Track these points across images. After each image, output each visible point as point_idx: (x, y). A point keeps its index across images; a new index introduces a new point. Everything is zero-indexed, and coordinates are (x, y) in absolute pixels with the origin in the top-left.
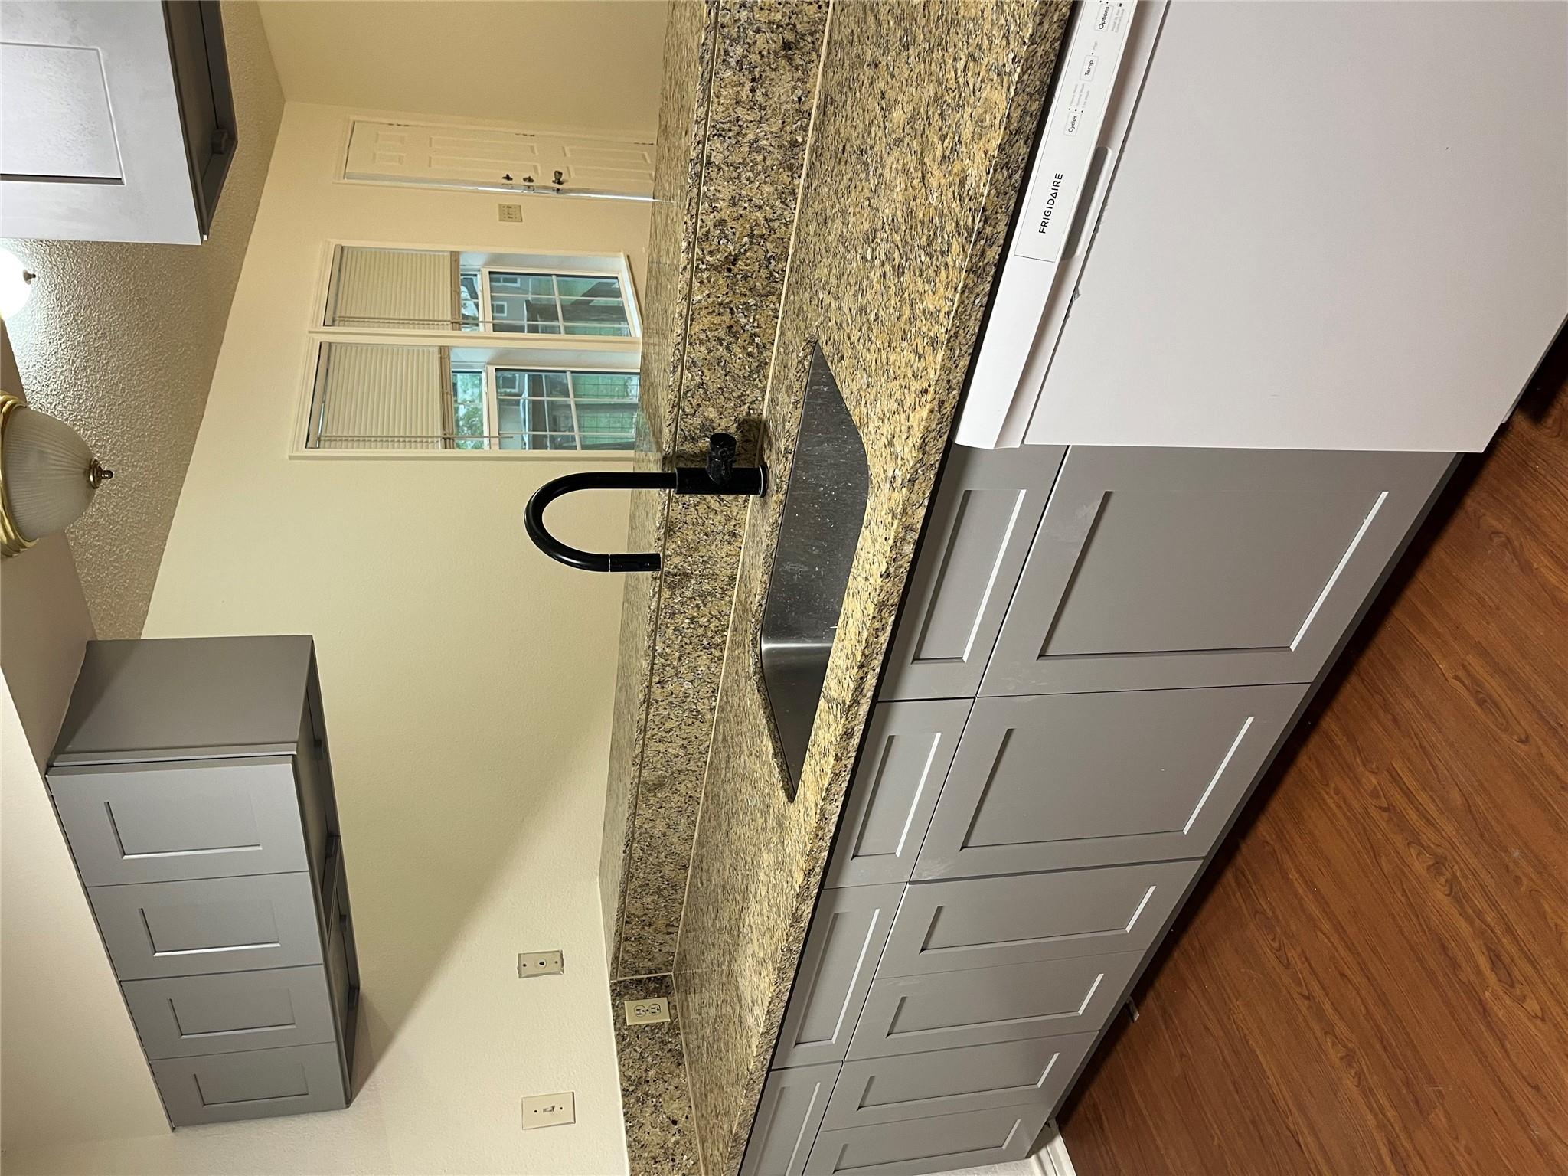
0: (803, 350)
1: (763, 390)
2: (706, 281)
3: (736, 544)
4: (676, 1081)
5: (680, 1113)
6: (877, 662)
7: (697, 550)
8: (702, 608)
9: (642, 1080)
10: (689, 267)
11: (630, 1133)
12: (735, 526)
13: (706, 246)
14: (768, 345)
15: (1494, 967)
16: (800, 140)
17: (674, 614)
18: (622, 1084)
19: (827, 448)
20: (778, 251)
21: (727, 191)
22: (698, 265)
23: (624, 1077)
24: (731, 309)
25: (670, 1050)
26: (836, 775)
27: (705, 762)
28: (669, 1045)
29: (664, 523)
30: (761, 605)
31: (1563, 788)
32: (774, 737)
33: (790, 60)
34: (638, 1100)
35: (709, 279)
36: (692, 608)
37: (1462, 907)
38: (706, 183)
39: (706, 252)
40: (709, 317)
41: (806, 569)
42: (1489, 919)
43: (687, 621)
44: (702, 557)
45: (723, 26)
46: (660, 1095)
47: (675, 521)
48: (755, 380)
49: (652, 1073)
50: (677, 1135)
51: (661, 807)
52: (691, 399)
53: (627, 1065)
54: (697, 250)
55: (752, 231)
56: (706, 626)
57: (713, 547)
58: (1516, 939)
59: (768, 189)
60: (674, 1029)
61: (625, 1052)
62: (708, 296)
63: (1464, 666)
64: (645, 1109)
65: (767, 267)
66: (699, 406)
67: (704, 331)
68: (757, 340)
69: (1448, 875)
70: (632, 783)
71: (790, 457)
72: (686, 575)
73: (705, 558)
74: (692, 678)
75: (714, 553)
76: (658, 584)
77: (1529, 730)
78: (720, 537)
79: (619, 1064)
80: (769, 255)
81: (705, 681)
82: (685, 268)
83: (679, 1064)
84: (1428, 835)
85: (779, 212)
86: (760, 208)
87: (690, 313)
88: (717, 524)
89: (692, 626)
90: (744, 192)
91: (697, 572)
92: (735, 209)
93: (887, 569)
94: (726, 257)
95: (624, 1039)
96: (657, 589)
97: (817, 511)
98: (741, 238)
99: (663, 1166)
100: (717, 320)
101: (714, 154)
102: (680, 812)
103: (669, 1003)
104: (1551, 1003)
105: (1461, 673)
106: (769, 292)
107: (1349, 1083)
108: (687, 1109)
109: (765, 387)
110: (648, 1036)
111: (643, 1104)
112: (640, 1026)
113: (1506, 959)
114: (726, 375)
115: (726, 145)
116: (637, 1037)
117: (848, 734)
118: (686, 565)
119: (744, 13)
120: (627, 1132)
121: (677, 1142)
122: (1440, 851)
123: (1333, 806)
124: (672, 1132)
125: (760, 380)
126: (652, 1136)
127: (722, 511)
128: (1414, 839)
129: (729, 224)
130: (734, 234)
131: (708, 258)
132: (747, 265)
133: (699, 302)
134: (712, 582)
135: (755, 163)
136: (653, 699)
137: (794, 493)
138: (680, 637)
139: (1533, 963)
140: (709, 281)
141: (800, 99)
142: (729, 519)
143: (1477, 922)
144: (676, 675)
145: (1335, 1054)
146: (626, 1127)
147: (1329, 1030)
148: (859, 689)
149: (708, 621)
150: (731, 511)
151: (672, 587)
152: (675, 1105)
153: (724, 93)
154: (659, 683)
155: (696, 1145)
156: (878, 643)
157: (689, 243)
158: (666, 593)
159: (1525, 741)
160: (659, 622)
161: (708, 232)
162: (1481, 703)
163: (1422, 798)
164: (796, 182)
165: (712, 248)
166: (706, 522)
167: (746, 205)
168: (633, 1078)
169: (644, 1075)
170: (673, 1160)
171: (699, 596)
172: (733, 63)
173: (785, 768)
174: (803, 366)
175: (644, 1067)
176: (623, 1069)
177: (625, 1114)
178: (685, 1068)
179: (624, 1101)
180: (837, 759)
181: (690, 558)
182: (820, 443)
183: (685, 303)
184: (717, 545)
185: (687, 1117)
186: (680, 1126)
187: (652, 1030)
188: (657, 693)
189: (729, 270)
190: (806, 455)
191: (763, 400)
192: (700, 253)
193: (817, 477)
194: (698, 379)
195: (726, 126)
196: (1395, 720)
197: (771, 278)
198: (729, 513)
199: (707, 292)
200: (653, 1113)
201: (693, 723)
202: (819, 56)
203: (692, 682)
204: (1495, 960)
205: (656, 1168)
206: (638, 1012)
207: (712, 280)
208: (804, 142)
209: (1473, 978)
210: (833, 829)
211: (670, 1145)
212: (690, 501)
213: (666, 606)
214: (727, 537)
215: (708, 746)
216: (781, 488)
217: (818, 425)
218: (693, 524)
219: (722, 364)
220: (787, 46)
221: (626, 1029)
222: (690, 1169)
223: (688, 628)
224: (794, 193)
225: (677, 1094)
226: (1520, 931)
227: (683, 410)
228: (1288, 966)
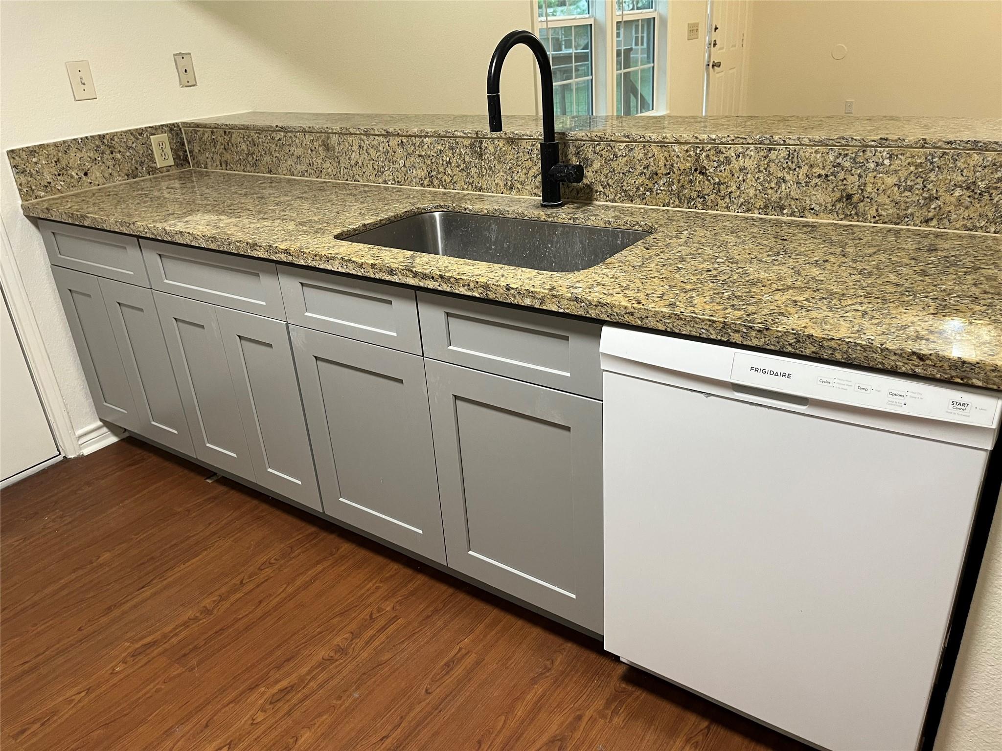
0: (646, 224)
1: (614, 201)
2: (688, 154)
3: (505, 190)
4: (115, 174)
5: (93, 178)
6: (446, 288)
7: (499, 162)
8: (458, 169)
9: (113, 149)
10: (698, 141)
11: (74, 142)
12: (518, 188)
13: (713, 152)
14: (644, 201)
15: (281, 691)
16: (785, 212)
17: (452, 149)
18: (107, 134)
19: (578, 246)
20: (709, 203)
21: (750, 164)
22: (699, 148)
23: (114, 135)
24: (669, 173)
25: (137, 169)
26: (361, 266)
27: (347, 180)
28: (141, 168)
29: (517, 137)
30: (465, 210)
31: (402, 717)
32: (376, 224)
33: (840, 200)
34: (98, 147)
35: (690, 156)
36: (457, 162)
37: (316, 668)
38: (756, 148)
39: (708, 152)
40: (663, 158)
41: (493, 240)
42: (311, 684)
43: (448, 159)
44: (494, 166)
45: (864, 151)
46: (104, 162)
47: (519, 145)
48: (620, 194)
49: (119, 156)
50: (76, 177)
51: (312, 151)
52: (606, 149)
53: (121, 137)
54: (710, 146)
55: (723, 184)
56: (445, 173)
57: (502, 174)
58: (302, 701)
59: (752, 192)
60: (152, 171)
61: (130, 135)
62: (678, 157)
63: (468, 652)
64: (92, 152)
65: (698, 196)
66: (601, 156)
67: (653, 156)
68: (648, 193)
69: (336, 657)
70: (327, 128)
71: (571, 222)
72: (481, 155)
73: (493, 169)
74: (407, 165)
75: (498, 175)
76: (473, 135)
77: (434, 694)
78: (509, 178)
79: (122, 132)
80: (706, 197)
81: (405, 175)
82: (697, 138)
83: (128, 176)
84: (360, 643)
85: (736, 201)
86: (739, 188)
87: (666, 145)
88: (519, 175)
89: (445, 163)
90: (749, 176)
91: (483, 164)
92: (738, 171)
93: (513, 289)
94: (705, 167)
95: (141, 134)
96: (469, 135)
97: (534, 243)
98: (718, 176)
99: (54, 168)
100: (661, 164)
101: (776, 152)
102: (310, 164)
103: (170, 166)
104: (264, 727)
105: (463, 651)
106: (681, 199)
107: (190, 613)
108: (97, 183)
109: (616, 202)
110: (144, 152)
111: (96, 150)
112: (151, 145)
113: (288, 697)
114: (623, 173)
115: (782, 160)
116: (143, 144)
117: (391, 272)
118: (488, 155)
119: (872, 165)
120: (74, 139)
121: (72, 177)
122: (350, 651)
123: (368, 586)
124: (79, 173)
125: (620, 197)
126: (73, 158)
127: (527, 178)
128: (355, 635)
129: (727, 167)
130: (721, 171)
131: (704, 154)
132: (699, 182)
133: (674, 150)
134: (477, 175)
135: (769, 182)
136: (389, 139)
137: (546, 226)
138: (436, 155)
139: (288, 713)
140: (688, 156)
141: (812, 209)
142: (522, 184)
143: (309, 678)
144: (408, 154)
145: (207, 602)
146: (77, 139)
147: (222, 598)
148: (425, 276)
149: (449, 174)
150: (528, 185)
151: (472, 146)
152: (98, 174)
153: (818, 156)
154: (402, 142)
155: (72, 191)
157: (715, 140)
158: (467, 142)
159: (428, 692)
160: (446, 139)
161: (722, 153)
162: (447, 664)
163: (382, 637)
164: (756, 211)
165: (711, 157)
166: (520, 167)
167: (741, 178)
168: (113, 142)
169: (116, 150)
170: (59, 175)
171: (466, 166)
172: (839, 160)
173: (357, 232)
174: (634, 225)
175: (122, 150)
176: (119, 134)
177: (86, 137)
178: (125, 180)
179: (96, 136)
180: (373, 265)
181: (493, 157)
182: (581, 242)
183: (672, 141)
184: (503, 176)
185: (91, 183)
186: (84, 178)
187: (149, 154)
188: (394, 142)
189: (696, 170)
190: (573, 233)
191: (607, 201)
192: (708, 148)
193: (558, 242)
194: (620, 154)
195: (795, 160)
196: (428, 617)
197: (691, 199)
198: (527, 183)
199: (680, 155)
200: (90, 158)
201: (375, 169)
202: (841, 219)
203: (404, 166)
204: (286, 691)
205: (52, 162)
206: (161, 144)
207: (689, 158)
208: (783, 215)
209: (272, 679)
210: (321, 267)
211: (69, 172)
212: (534, 154)
213: (458, 142)
214: (509, 183)
215: (359, 181)
216: (549, 217)
217: (593, 239)
218: (517, 158)
219: (631, 170)
220: (849, 197)
221: (147, 135)
222: (55, 188)
223: (442, 160)
224: (748, 210)
225: (107, 175)
226: (307, 703)
227: (598, 145)
228: (260, 569)
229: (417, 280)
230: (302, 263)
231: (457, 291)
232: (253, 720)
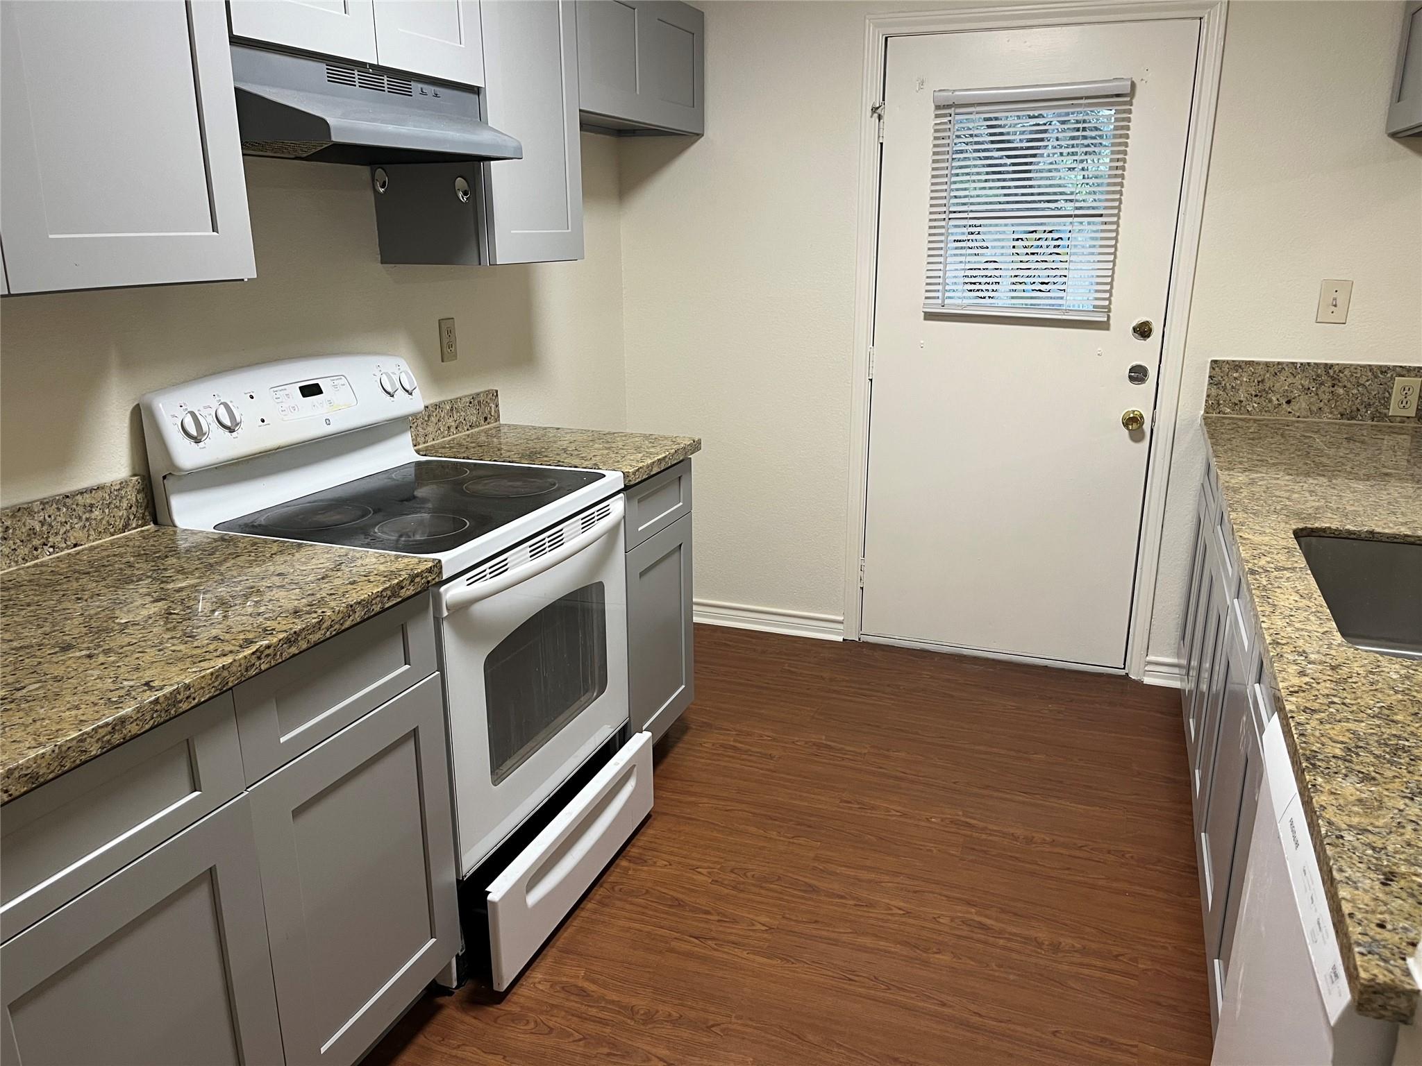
4: (1326, 409)
5: (1296, 408)
9: (1336, 382)
11: (1290, 365)
15: (980, 923)
18: (1338, 364)
23: (1346, 367)
25: (1358, 410)
28: (1364, 410)
31: (1010, 1021)
34: (1318, 376)
37: (1021, 937)
42: (1002, 941)
46: (1317, 394)
49: (1341, 391)
50: (1277, 402)
53: (1355, 371)
58: (979, 941)
60: (1379, 417)
61: (1368, 371)
63: (1136, 1055)
64: (1308, 381)
69: (1045, 947)
77: (1056, 1039)
79: (1358, 365)
83: (1342, 415)
84: (1077, 958)
95: (1382, 372)
99: (1253, 387)
103: (1408, 417)
104: (937, 927)
105: (1134, 1050)
107: (1019, 832)
108: (1298, 414)
110: (1379, 393)
111: (1314, 379)
112: (1392, 388)
113: (977, 930)
116: (1381, 384)
120: (1293, 363)
121: (1270, 401)
122: (1060, 955)
123: (1157, 939)
124: (1281, 399)
126: (1282, 383)
128: (1084, 952)
139: (959, 937)
143: (1007, 936)
145: (1038, 836)
146: (1297, 363)
147: (1053, 843)
152: (1304, 405)
155: (1264, 415)
159: (1054, 1033)
162: (1103, 1040)
163: (1098, 974)
168: (1341, 375)
169: (1340, 384)
170: (1256, 396)
175: (1349, 385)
176: (1352, 368)
177: (1309, 364)
178: (1336, 419)
179: (1321, 364)
185: (1290, 412)
186: (1285, 406)
187: (1384, 398)
196: (1159, 1004)
200: (1303, 386)
204: (982, 926)
205: (1254, 381)
206: (1407, 388)
209: (988, 912)
211: (1270, 395)
221: (1392, 375)
222: (1245, 407)
225: (1314, 409)
226: (980, 946)
228: (1109, 852)
232: (939, 917)
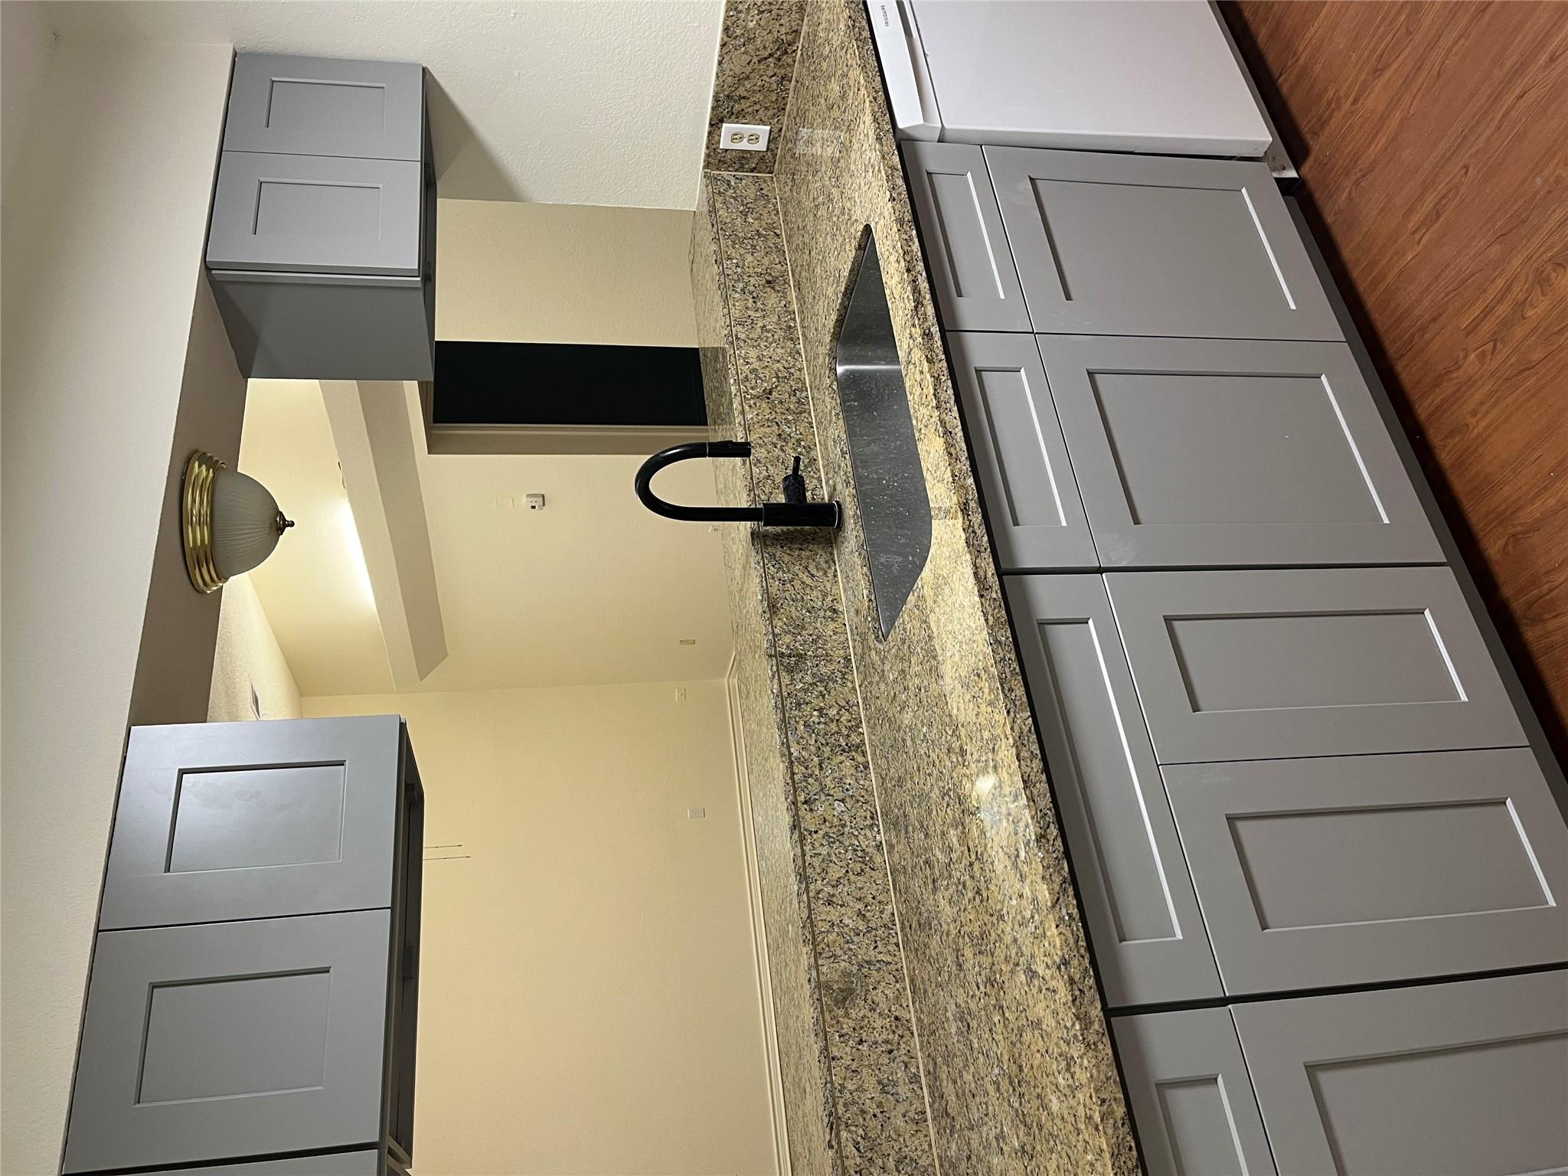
1: (819, 479)
2: (753, 406)
3: (840, 620)
6: (920, 266)
7: (803, 628)
8: (827, 696)
10: (738, 394)
12: (832, 601)
13: (747, 384)
14: (812, 447)
16: (793, 325)
17: (800, 705)
19: (875, 447)
20: (800, 385)
21: (753, 354)
22: (745, 396)
24: (777, 423)
27: (897, 945)
29: (765, 595)
30: (870, 600)
33: (773, 288)
35: (755, 404)
36: (817, 697)
38: (738, 349)
39: (749, 388)
40: (762, 429)
41: (900, 559)
43: (815, 713)
44: (811, 635)
45: (728, 275)
47: (776, 597)
48: (810, 472)
52: (763, 488)
54: (742, 386)
55: (777, 375)
56: (837, 720)
57: (818, 625)
59: (779, 351)
62: (758, 415)
65: (795, 395)
66: (771, 493)
67: (761, 438)
68: (802, 443)
70: (809, 981)
71: (847, 457)
72: (800, 656)
73: (815, 637)
74: (841, 795)
75: (821, 630)
76: (774, 662)
77: (1461, 165)
78: (822, 613)
80: (793, 388)
81: (858, 801)
82: (736, 395)
85: (792, 363)
86: (778, 361)
87: (747, 426)
88: (816, 600)
89: (822, 720)
90: (765, 353)
91: (810, 653)
92: (761, 363)
94: (764, 391)
96: (775, 669)
98: (771, 379)
100: (768, 430)
101: (739, 334)
102: (890, 1052)
106: (801, 411)
109: (820, 477)
114: (786, 469)
115: (746, 329)
118: (797, 644)
119: (739, 270)
125: (814, 472)
127: (816, 587)
129: (760, 371)
130: (765, 377)
131: (750, 391)
132: (780, 395)
133: (752, 419)
134: (828, 664)
135: (768, 338)
136: (806, 830)
138: (813, 735)
140: (756, 406)
141: (785, 306)
142: (825, 595)
144: (822, 789)
149: (838, 713)
150: (825, 587)
151: (790, 670)
153: (737, 304)
154: (806, 802)
156: (912, 251)
157: (735, 380)
158: (786, 679)
159: (1466, 168)
160: (787, 715)
161: (747, 376)
164: (798, 346)
165: (752, 385)
166: (805, 598)
167: (769, 360)
171: (821, 682)
172: (739, 291)
181: (799, 637)
183: (742, 417)
184: (821, 622)
188: (809, 822)
189: (768, 398)
191: (822, 487)
192: (745, 388)
194: (765, 473)
195: (744, 320)
197: (799, 402)
198: (822, 587)
199: (755, 413)
201: (862, 870)
202: (789, 286)
203: (843, 801)
207: (758, 405)
208: (795, 326)
212: (784, 577)
213: (789, 694)
214: (829, 614)
215: (893, 914)
218: (794, 601)
219: (781, 461)
220: (768, 282)
223: (819, 723)
224: (798, 353)
227: (759, 497)
229: (925, 302)
230: (971, 481)
231: (919, 254)
